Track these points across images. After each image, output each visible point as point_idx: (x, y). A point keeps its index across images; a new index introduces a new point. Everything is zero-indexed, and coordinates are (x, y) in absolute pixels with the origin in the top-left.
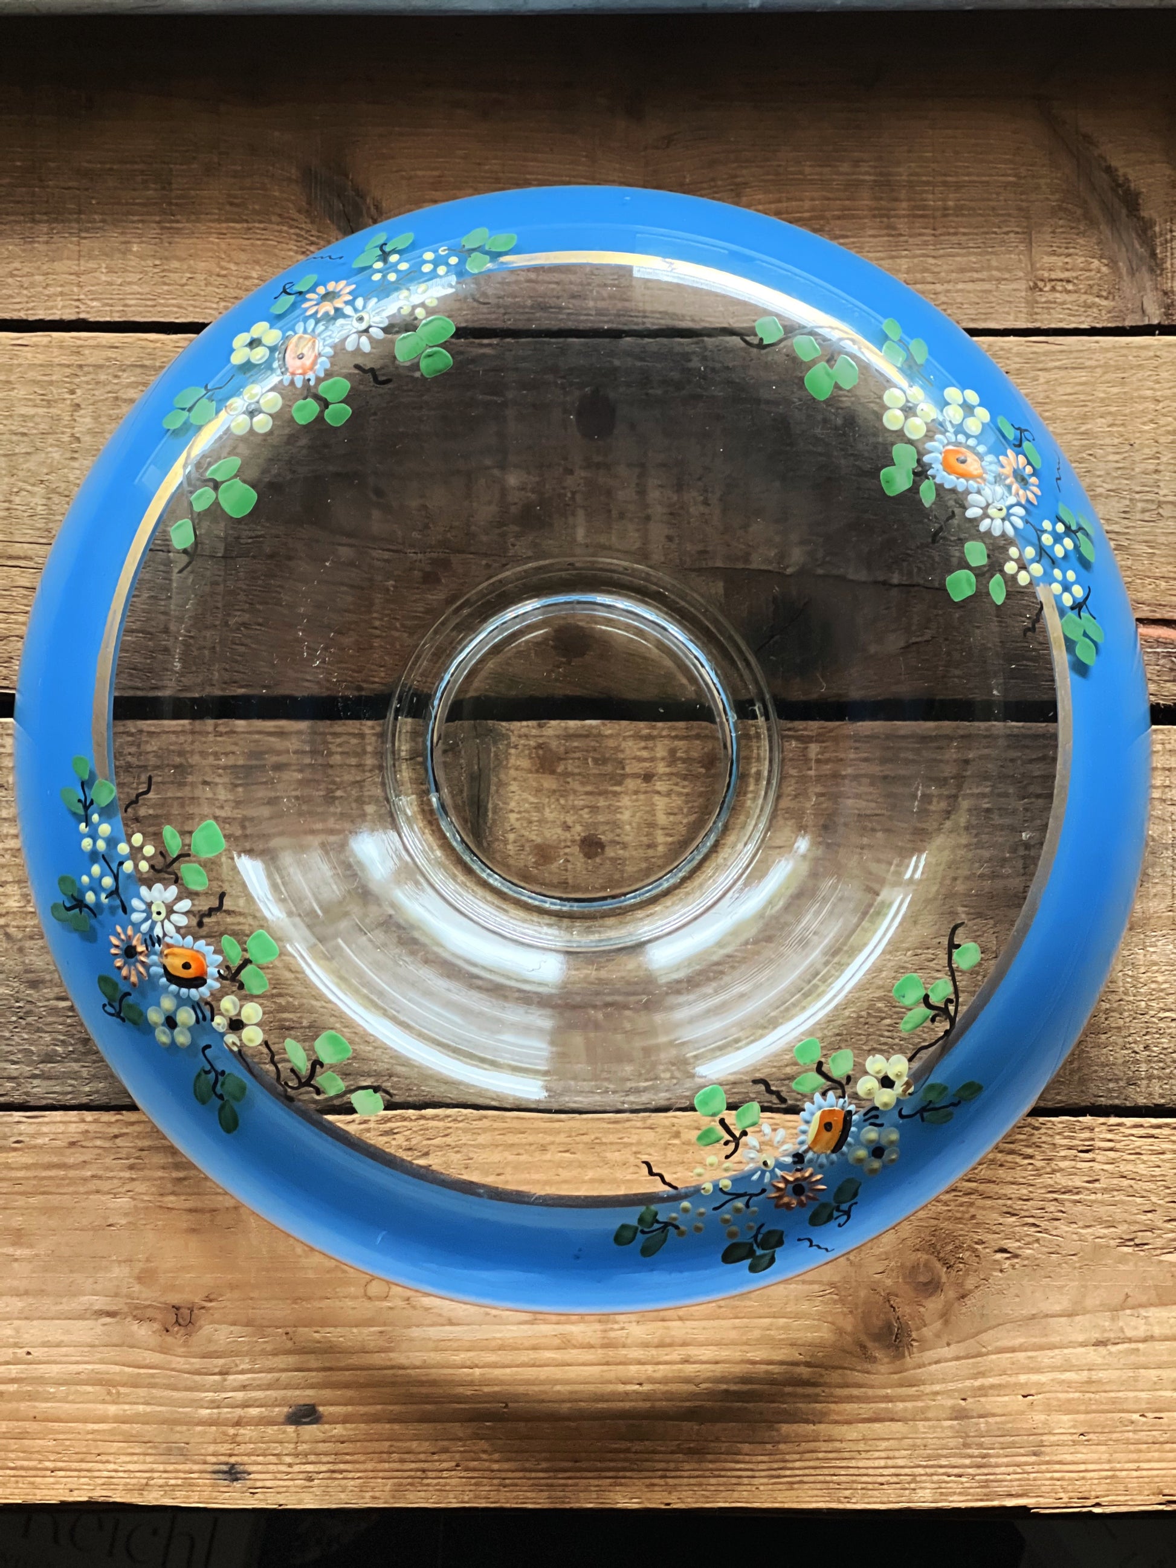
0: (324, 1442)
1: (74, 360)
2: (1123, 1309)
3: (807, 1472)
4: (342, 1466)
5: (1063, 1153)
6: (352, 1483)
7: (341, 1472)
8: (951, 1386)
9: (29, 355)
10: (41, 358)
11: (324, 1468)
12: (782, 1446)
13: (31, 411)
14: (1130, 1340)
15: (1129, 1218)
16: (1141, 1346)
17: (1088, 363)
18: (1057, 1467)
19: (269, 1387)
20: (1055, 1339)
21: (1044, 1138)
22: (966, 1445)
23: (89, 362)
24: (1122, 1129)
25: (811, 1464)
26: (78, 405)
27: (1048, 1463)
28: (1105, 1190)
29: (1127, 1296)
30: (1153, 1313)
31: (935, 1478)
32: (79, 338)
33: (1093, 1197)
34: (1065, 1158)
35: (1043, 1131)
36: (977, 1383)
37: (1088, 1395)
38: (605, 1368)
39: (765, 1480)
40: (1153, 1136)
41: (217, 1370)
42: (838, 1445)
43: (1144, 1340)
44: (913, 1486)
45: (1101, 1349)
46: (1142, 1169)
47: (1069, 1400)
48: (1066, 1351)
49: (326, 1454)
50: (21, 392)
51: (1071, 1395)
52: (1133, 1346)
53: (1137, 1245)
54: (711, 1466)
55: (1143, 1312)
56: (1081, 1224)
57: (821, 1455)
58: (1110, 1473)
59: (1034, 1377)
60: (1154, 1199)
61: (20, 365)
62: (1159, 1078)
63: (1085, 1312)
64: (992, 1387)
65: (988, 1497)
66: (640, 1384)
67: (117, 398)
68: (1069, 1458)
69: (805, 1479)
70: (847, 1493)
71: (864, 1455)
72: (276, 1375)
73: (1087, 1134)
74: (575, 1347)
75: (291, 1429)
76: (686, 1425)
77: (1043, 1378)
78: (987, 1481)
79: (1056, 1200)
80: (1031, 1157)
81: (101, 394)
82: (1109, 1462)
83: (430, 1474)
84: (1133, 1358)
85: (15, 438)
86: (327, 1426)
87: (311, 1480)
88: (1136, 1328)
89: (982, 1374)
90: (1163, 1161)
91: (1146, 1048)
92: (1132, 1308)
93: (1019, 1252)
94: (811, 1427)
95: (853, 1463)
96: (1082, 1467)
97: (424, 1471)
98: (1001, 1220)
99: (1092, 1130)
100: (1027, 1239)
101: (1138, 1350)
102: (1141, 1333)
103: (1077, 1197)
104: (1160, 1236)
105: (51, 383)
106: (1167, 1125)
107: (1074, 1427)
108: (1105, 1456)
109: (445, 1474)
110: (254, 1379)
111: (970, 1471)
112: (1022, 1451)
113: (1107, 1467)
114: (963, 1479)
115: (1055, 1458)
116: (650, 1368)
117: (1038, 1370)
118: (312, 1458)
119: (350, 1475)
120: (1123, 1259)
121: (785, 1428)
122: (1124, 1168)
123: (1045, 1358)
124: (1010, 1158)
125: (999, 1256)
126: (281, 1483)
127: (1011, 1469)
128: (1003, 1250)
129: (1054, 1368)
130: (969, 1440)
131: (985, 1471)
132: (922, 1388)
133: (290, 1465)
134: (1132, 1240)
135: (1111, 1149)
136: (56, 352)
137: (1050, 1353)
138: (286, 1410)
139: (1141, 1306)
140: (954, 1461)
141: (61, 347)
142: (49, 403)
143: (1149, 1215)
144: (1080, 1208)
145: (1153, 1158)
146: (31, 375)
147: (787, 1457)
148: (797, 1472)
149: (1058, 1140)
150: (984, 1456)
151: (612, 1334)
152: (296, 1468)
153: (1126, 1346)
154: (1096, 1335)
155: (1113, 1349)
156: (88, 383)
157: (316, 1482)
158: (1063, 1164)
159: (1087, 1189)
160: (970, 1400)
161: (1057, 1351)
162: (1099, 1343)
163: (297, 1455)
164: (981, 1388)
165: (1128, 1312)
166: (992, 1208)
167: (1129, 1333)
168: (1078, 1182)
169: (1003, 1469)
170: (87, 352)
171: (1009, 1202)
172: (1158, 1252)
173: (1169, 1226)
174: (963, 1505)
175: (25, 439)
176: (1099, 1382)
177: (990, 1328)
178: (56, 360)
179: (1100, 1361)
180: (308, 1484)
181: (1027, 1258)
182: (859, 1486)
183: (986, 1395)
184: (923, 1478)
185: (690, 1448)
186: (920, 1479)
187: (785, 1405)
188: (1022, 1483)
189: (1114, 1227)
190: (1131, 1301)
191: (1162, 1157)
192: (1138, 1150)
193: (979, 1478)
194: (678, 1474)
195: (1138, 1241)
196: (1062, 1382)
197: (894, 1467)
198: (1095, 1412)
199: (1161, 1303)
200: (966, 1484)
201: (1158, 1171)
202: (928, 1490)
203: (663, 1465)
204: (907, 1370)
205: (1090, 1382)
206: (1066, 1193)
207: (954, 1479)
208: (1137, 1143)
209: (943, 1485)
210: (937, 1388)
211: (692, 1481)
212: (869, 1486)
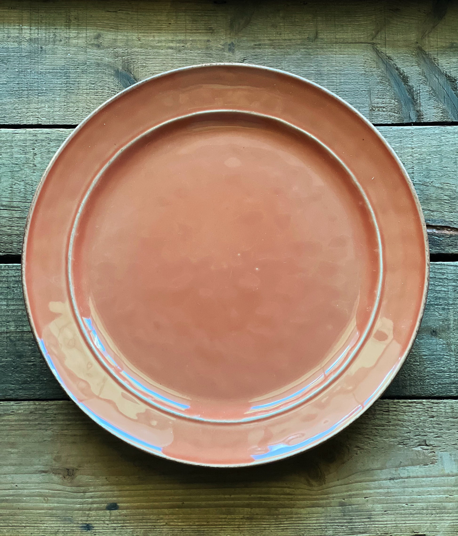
0: (120, 516)
1: (34, 138)
2: (399, 467)
3: (289, 525)
4: (126, 525)
5: (378, 413)
6: (129, 530)
7: (126, 526)
8: (339, 495)
9: (19, 137)
10: (22, 138)
11: (119, 525)
12: (280, 516)
13: (19, 156)
14: (402, 478)
15: (401, 435)
16: (406, 480)
17: (388, 135)
18: (377, 523)
19: (100, 497)
20: (375, 477)
22: (344, 515)
23: (39, 139)
24: (399, 404)
25: (290, 522)
26: (36, 154)
27: (373, 521)
28: (392, 425)
29: (401, 462)
30: (409, 468)
31: (334, 527)
32: (36, 131)
33: (389, 428)
36: (348, 493)
37: (387, 497)
39: (275, 528)
40: (409, 406)
41: (82, 491)
42: (299, 515)
43: (407, 478)
44: (326, 530)
45: (392, 481)
46: (406, 418)
47: (380, 499)
48: (379, 482)
49: (120, 520)
50: (16, 149)
51: (381, 498)
52: (403, 480)
53: (404, 444)
54: (255, 523)
55: (406, 468)
56: (384, 437)
57: (294, 519)
58: (395, 525)
59: (368, 491)
60: (410, 428)
61: (15, 140)
62: (414, 386)
63: (386, 468)
64: (354, 495)
65: (353, 533)
67: (49, 151)
68: (381, 519)
69: (288, 527)
70: (303, 533)
71: (308, 519)
72: (103, 493)
73: (387, 406)
75: (108, 512)
76: (246, 509)
77: (371, 491)
78: (352, 528)
79: (376, 429)
81: (43, 150)
82: (395, 521)
83: (156, 527)
84: (403, 484)
85: (13, 165)
86: (120, 511)
87: (115, 529)
88: (404, 474)
89: (350, 490)
92: (403, 467)
93: (363, 447)
94: (290, 509)
95: (305, 522)
96: (386, 523)
97: (154, 526)
98: (357, 436)
99: (388, 404)
100: (366, 443)
101: (405, 481)
102: (406, 475)
103: (383, 428)
104: (412, 441)
105: (26, 146)
106: (415, 402)
107: (382, 509)
108: (394, 519)
109: (162, 527)
110: (95, 494)
111: (346, 524)
112: (364, 517)
113: (394, 522)
114: (344, 527)
115: (376, 520)
117: (370, 489)
118: (115, 522)
119: (129, 528)
120: (399, 449)
121: (281, 510)
122: (400, 417)
123: (372, 484)
125: (355, 449)
126: (105, 530)
127: (360, 524)
128: (357, 447)
129: (375, 488)
130: (345, 514)
131: (351, 524)
132: (329, 495)
133: (108, 524)
134: (403, 442)
135: (396, 411)
136: (28, 135)
137: (373, 483)
138: (106, 505)
139: (406, 466)
140: (340, 521)
141: (30, 134)
142: (26, 153)
143: (409, 434)
144: (384, 431)
145: (410, 414)
146: (19, 143)
147: (282, 520)
148: (285, 525)
149: (376, 408)
150: (351, 519)
152: (110, 525)
153: (401, 480)
154: (389, 476)
155: (396, 481)
156: (39, 146)
157: (117, 530)
158: (378, 416)
159: (387, 425)
160: (346, 499)
161: (376, 482)
162: (390, 479)
163: (109, 521)
164: (349, 495)
165: (401, 468)
167: (402, 475)
168: (384, 422)
169: (358, 524)
170: (39, 135)
171: (359, 430)
172: (412, 447)
173: (416, 437)
175: (17, 166)
176: (391, 493)
177: (353, 474)
178: (28, 138)
179: (391, 485)
180: (114, 531)
181: (366, 449)
182: (307, 530)
183: (351, 498)
184: (330, 527)
185: (247, 517)
186: (328, 527)
187: (281, 502)
188: (364, 528)
189: (396, 438)
190: (402, 464)
191: (413, 413)
192: (404, 411)
193: (348, 527)
194: (243, 526)
195: (404, 443)
196: (378, 493)
197: (319, 523)
198: (390, 503)
199: (413, 465)
200: (345, 529)
201: (411, 418)
202: (331, 531)
203: (238, 523)
204: (324, 489)
205: (388, 493)
206: (378, 426)
207: (340, 527)
208: (404, 409)
209: (336, 529)
210: (334, 495)
211: (248, 529)
212: (311, 530)
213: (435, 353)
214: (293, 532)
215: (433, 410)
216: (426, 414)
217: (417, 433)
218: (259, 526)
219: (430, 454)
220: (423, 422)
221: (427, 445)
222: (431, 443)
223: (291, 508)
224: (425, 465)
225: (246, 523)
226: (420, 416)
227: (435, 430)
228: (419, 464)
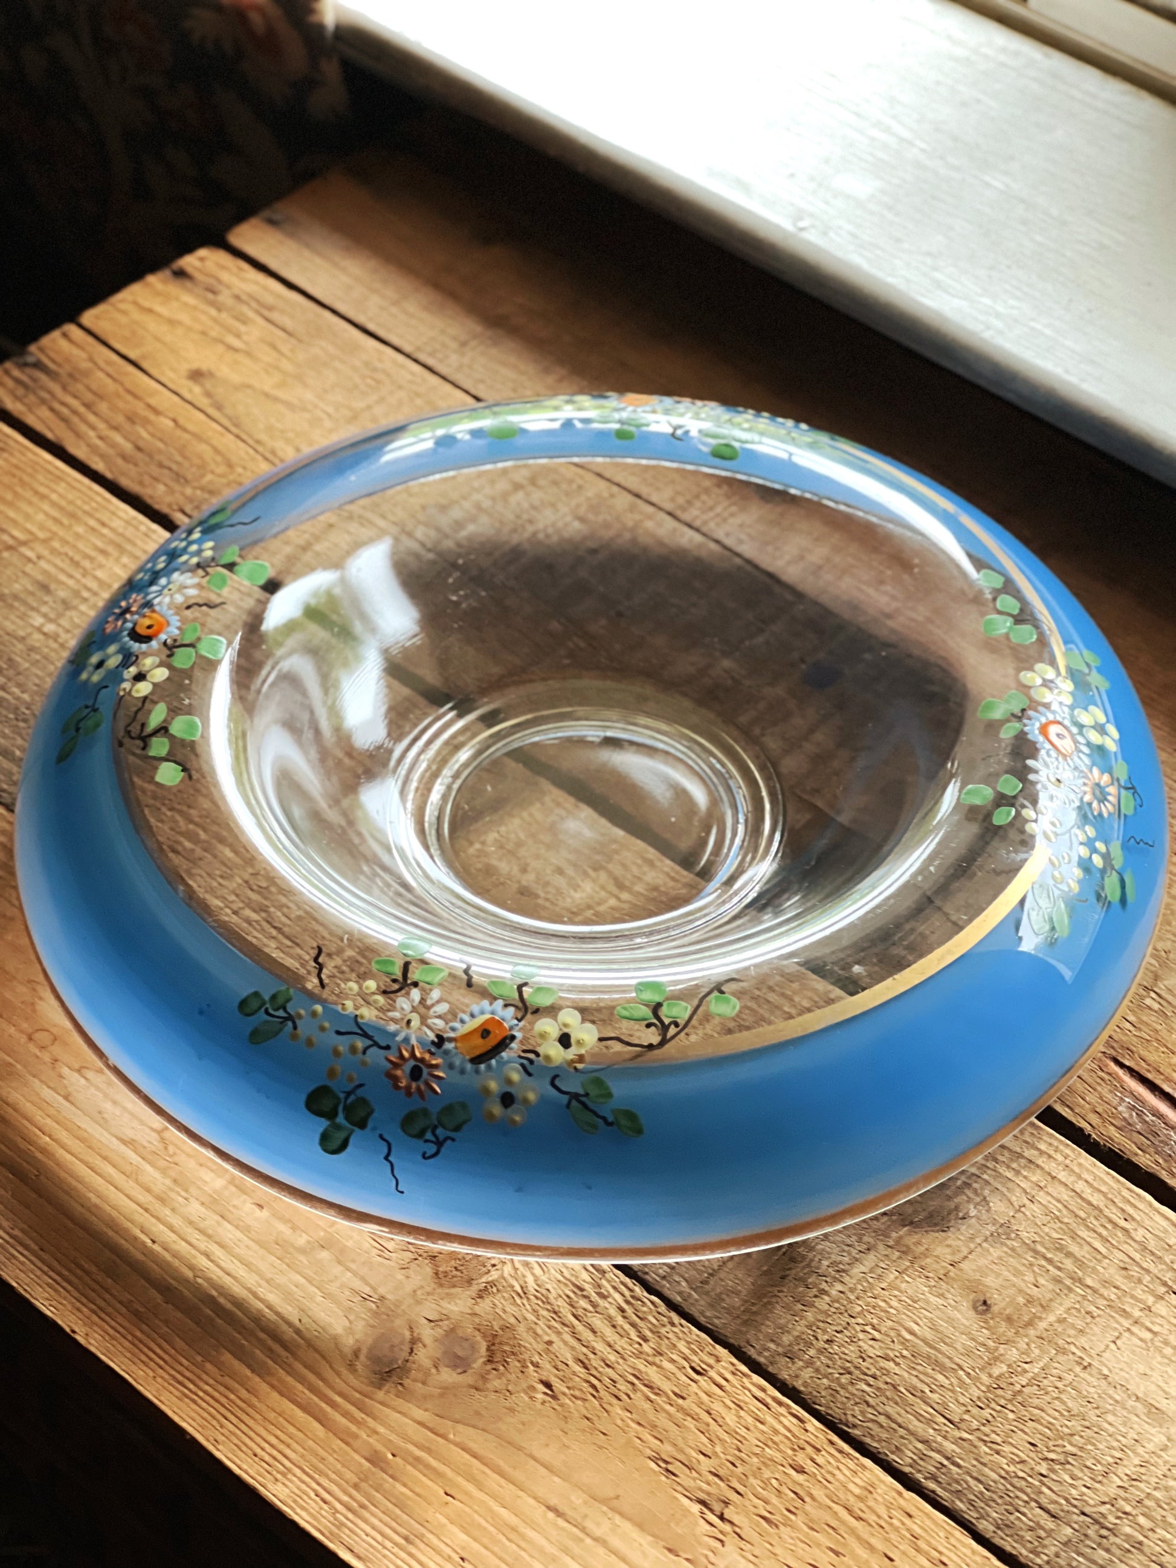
2: (603, 1504)
3: (207, 1398)
5: (674, 1357)
8: (393, 1437)
12: (208, 1366)
14: (583, 1530)
15: (680, 1442)
16: (588, 1541)
18: (413, 1563)
20: (518, 1475)
21: (670, 1335)
22: (356, 1486)
25: (216, 1394)
27: (410, 1555)
28: (680, 1409)
29: (617, 1497)
31: (304, 1487)
33: (668, 1407)
34: (673, 1361)
35: (675, 1329)
36: (419, 1454)
37: (501, 1537)
38: (141, 1211)
39: (167, 1377)
40: (766, 1405)
42: (254, 1400)
43: (596, 1539)
44: (279, 1476)
45: (551, 1515)
46: (730, 1419)
47: (479, 1525)
51: (487, 1525)
52: (581, 1535)
53: (667, 1470)
54: (138, 1334)
55: (618, 1519)
56: (634, 1416)
57: (232, 1397)
60: (718, 1449)
62: (817, 1370)
63: (567, 1479)
64: (428, 1466)
65: (333, 1536)
66: (154, 1242)
69: (200, 1401)
70: (221, 1438)
71: (267, 1424)
73: (711, 1361)
74: (137, 1182)
76: (153, 1293)
78: (343, 1524)
79: (633, 1384)
80: (646, 1340)
84: (570, 1544)
88: (598, 1524)
89: (429, 1451)
90: (756, 1427)
91: (828, 1341)
92: (611, 1509)
93: (561, 1397)
94: (248, 1372)
95: (251, 1423)
98: (570, 1363)
99: (718, 1360)
100: (577, 1393)
101: (582, 1541)
102: (598, 1532)
103: (653, 1397)
104: (694, 1479)
106: (788, 1407)
111: (339, 1506)
112: (399, 1529)
114: (325, 1507)
116: (174, 1237)
117: (480, 1486)
120: (643, 1470)
121: (227, 1357)
122: (717, 1407)
123: (495, 1482)
124: (627, 1327)
125: (540, 1386)
127: (373, 1533)
128: (548, 1385)
129: (495, 1496)
130: (363, 1485)
131: (350, 1515)
132: (369, 1420)
134: (667, 1462)
135: (720, 1387)
137: (503, 1482)
139: (622, 1514)
140: (334, 1488)
143: (701, 1457)
144: (647, 1406)
145: (750, 1420)
147: (205, 1377)
148: (201, 1394)
149: (682, 1346)
150: (363, 1506)
151: (172, 1195)
153: (575, 1530)
154: (558, 1503)
155: (560, 1522)
158: (666, 1365)
159: (668, 1397)
160: (397, 1459)
161: (511, 1486)
162: (552, 1509)
164: (418, 1459)
165: (605, 1508)
166: (573, 1348)
167: (589, 1524)
168: (667, 1386)
169: (368, 1529)
171: (592, 1356)
172: (679, 1488)
173: (711, 1478)
174: (303, 1524)
176: (523, 1537)
177: (474, 1427)
181: (561, 1405)
182: (236, 1441)
183: (414, 1467)
184: (295, 1479)
185: (137, 1310)
186: (290, 1476)
187: (245, 1343)
188: (371, 1550)
189: (661, 1441)
190: (615, 1503)
191: (758, 1424)
192: (742, 1404)
193: (338, 1515)
194: (107, 1318)
195: (670, 1467)
196: (491, 1511)
197: (280, 1452)
198: (492, 1552)
199: (640, 1526)
200: (323, 1512)
201: (743, 1432)
202: (287, 1490)
203: (103, 1304)
204: (372, 1399)
205: (514, 1529)
206: (646, 1385)
207: (317, 1499)
208: (747, 1399)
209: (305, 1497)
210: (381, 1430)
211: (111, 1332)
212: (244, 1448)
213: (943, 1347)
214: (198, 1418)
215: (815, 1457)
216: (790, 1452)
217: (721, 1473)
218: (141, 1346)
219: (707, 1539)
220: (763, 1463)
221: (722, 1517)
222: (736, 1519)
223: (253, 1371)
224: (670, 1550)
225: (120, 1319)
226: (770, 1443)
227: (774, 1500)
228: (653, 1536)
